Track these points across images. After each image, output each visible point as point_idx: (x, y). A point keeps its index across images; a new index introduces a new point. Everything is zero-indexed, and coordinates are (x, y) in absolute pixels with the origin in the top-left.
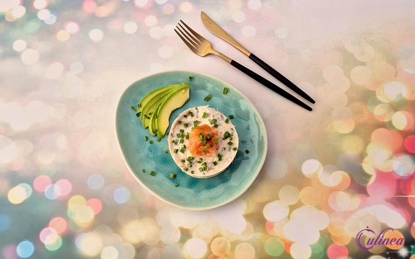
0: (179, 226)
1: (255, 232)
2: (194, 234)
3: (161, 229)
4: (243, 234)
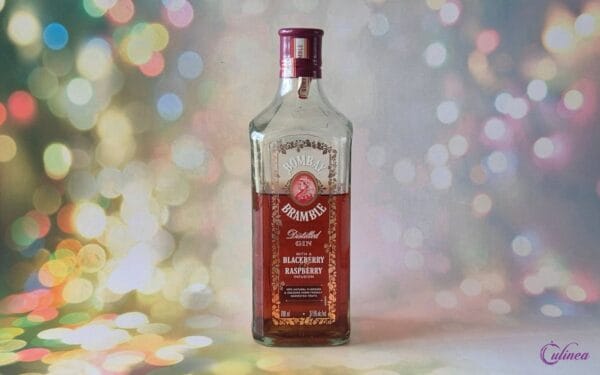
0: (124, 196)
2: (112, 218)
3: (119, 168)
4: (107, 290)
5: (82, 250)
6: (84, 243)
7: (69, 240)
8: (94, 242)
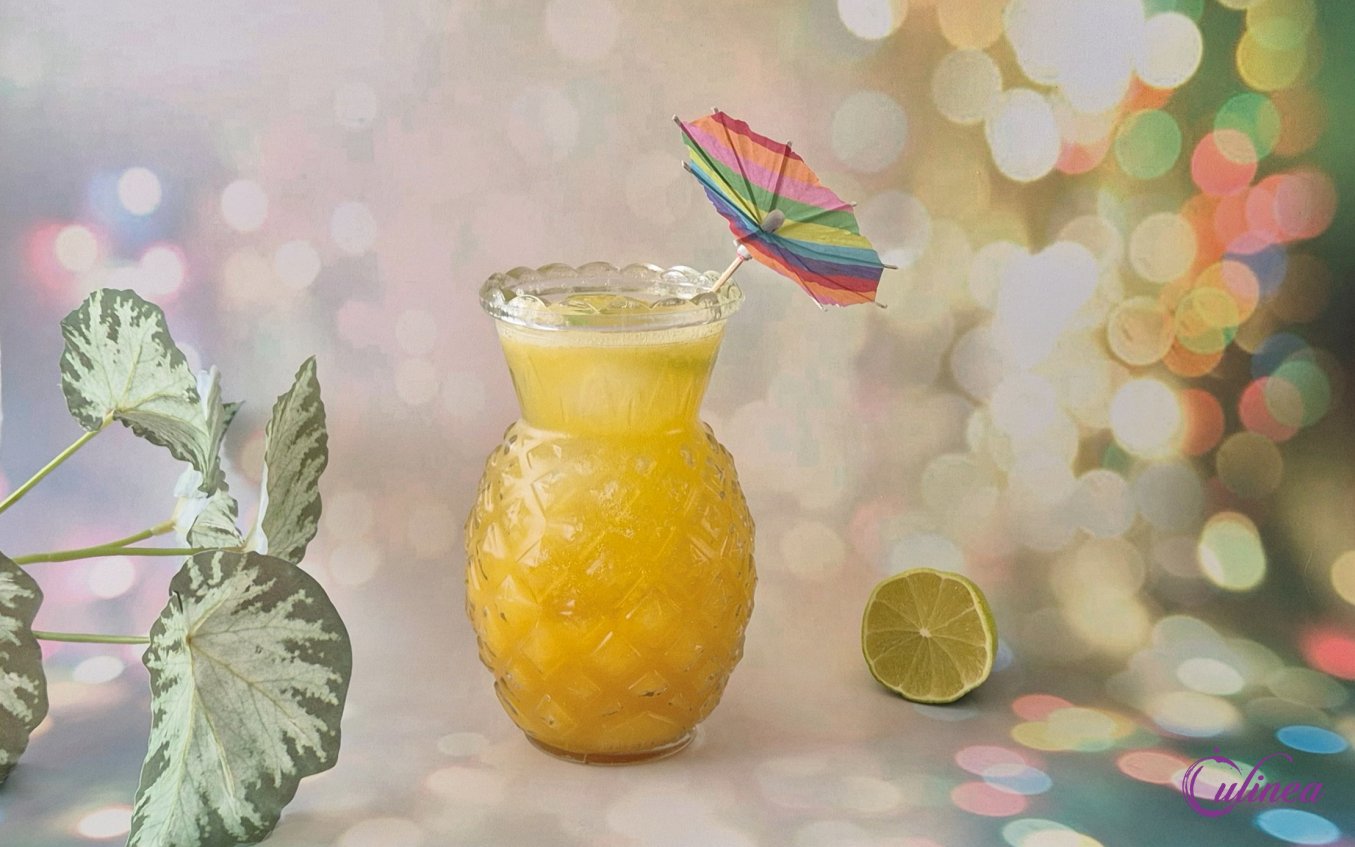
0: (1071, 473)
1: (1094, 213)
2: (1097, 424)
3: (1087, 537)
4: (1099, 253)
5: (1164, 350)
6: (1158, 368)
7: (1195, 374)
8: (1136, 371)
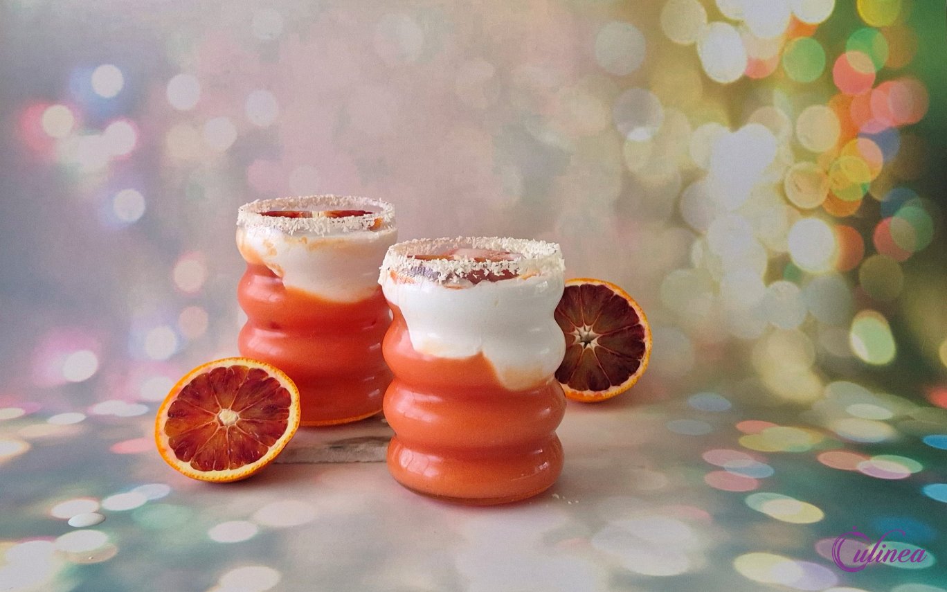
0: (762, 284)
1: (771, 104)
2: (779, 249)
3: (774, 328)
4: (776, 132)
5: (822, 199)
6: (820, 210)
7: (844, 215)
8: (804, 212)
